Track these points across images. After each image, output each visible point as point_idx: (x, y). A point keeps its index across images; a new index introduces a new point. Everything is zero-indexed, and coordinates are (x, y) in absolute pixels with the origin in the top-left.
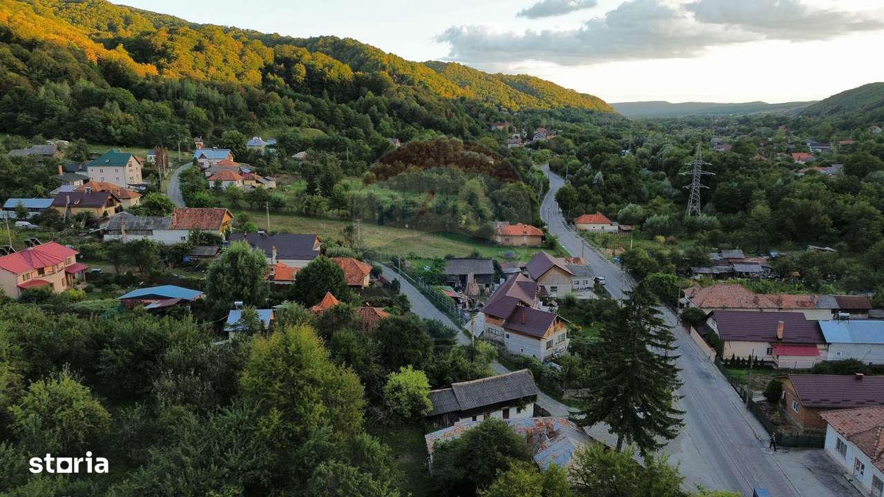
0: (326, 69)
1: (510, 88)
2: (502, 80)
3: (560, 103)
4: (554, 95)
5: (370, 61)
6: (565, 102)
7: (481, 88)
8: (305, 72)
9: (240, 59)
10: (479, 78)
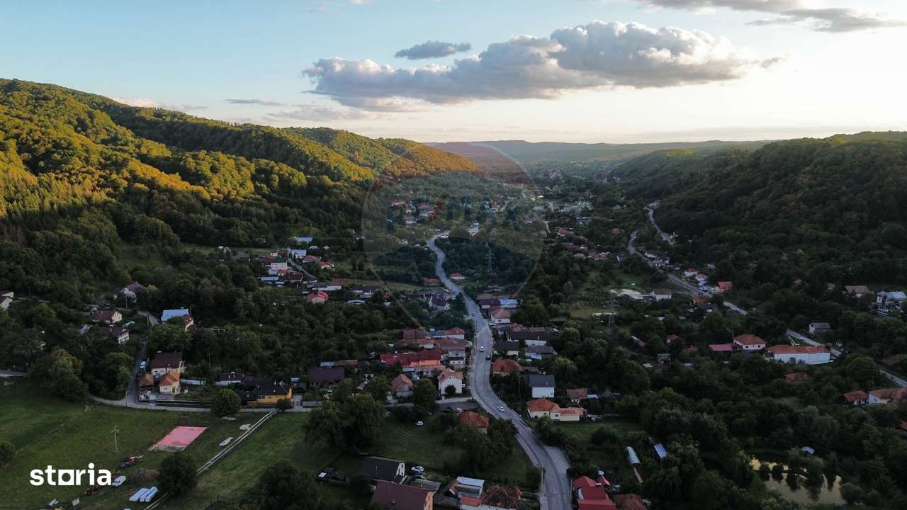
0: (291, 177)
1: (391, 153)
2: (383, 145)
3: (431, 165)
4: (427, 159)
5: (296, 151)
6: (435, 165)
7: (368, 153)
8: (278, 179)
9: (239, 174)
10: (365, 144)
